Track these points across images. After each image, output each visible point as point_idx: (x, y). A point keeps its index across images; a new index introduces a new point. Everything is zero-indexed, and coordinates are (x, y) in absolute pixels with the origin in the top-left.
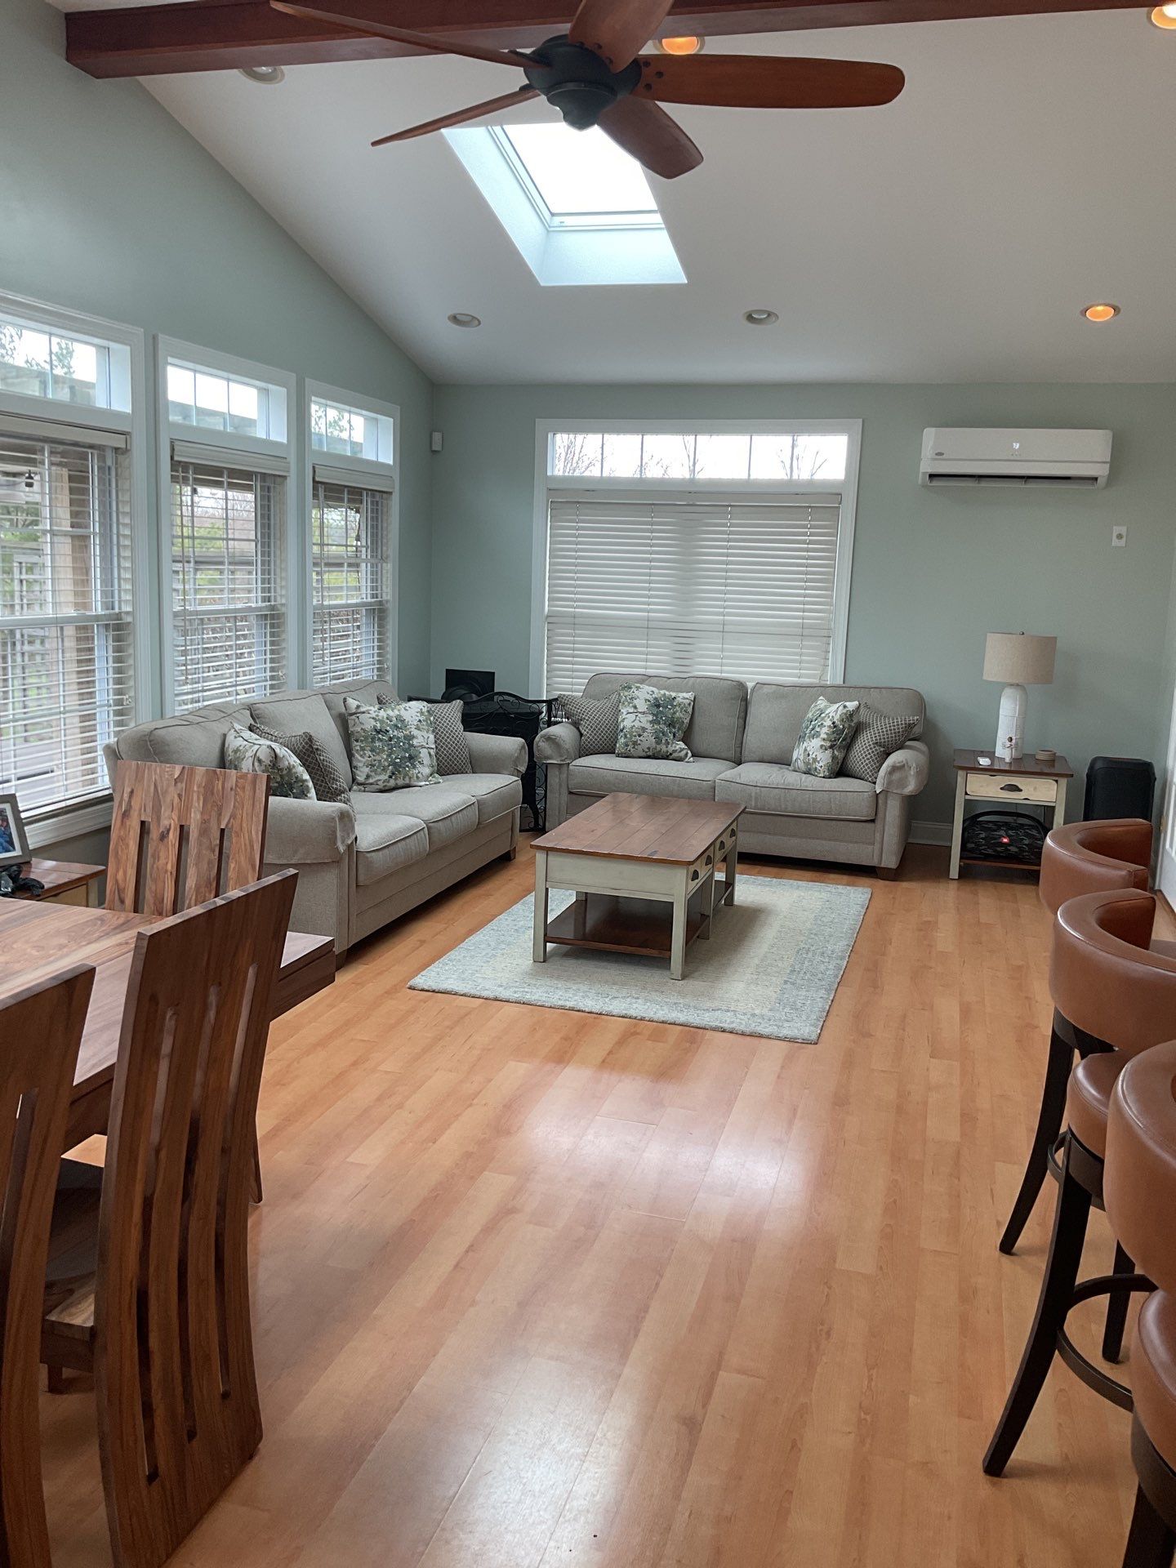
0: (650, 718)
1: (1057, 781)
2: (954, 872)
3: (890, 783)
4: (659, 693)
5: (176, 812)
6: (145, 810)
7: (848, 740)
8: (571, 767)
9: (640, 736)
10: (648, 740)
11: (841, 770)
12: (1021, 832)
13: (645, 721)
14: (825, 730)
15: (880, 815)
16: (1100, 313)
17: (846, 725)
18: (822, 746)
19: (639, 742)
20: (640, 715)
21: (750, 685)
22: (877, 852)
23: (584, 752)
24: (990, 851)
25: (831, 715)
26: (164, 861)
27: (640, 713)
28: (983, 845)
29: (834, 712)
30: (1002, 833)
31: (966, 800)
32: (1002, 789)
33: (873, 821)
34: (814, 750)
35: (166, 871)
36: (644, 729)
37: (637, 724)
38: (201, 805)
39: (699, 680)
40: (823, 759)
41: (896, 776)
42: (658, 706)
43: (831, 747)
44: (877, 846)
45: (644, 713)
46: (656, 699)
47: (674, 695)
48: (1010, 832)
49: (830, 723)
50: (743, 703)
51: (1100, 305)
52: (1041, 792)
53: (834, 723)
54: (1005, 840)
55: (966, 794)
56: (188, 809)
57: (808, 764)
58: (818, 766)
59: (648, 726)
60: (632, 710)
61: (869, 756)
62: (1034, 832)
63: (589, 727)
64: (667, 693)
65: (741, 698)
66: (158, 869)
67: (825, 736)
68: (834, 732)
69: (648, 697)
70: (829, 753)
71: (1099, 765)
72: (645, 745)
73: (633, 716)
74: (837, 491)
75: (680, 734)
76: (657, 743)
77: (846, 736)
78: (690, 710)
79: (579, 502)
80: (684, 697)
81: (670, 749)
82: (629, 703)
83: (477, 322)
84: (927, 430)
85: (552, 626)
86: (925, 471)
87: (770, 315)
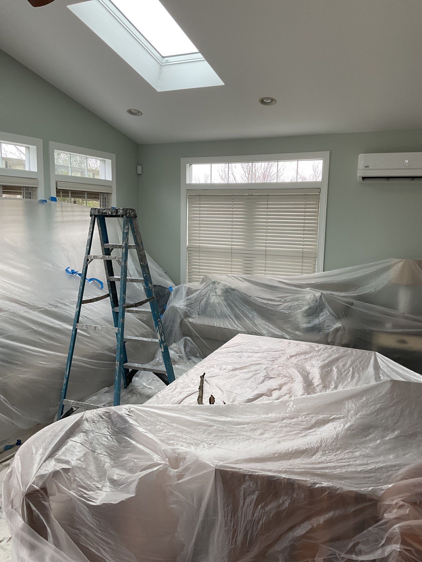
74: (318, 187)
79: (200, 195)
83: (140, 114)
84: (360, 155)
85: (190, 252)
86: (359, 175)
87: (272, 100)
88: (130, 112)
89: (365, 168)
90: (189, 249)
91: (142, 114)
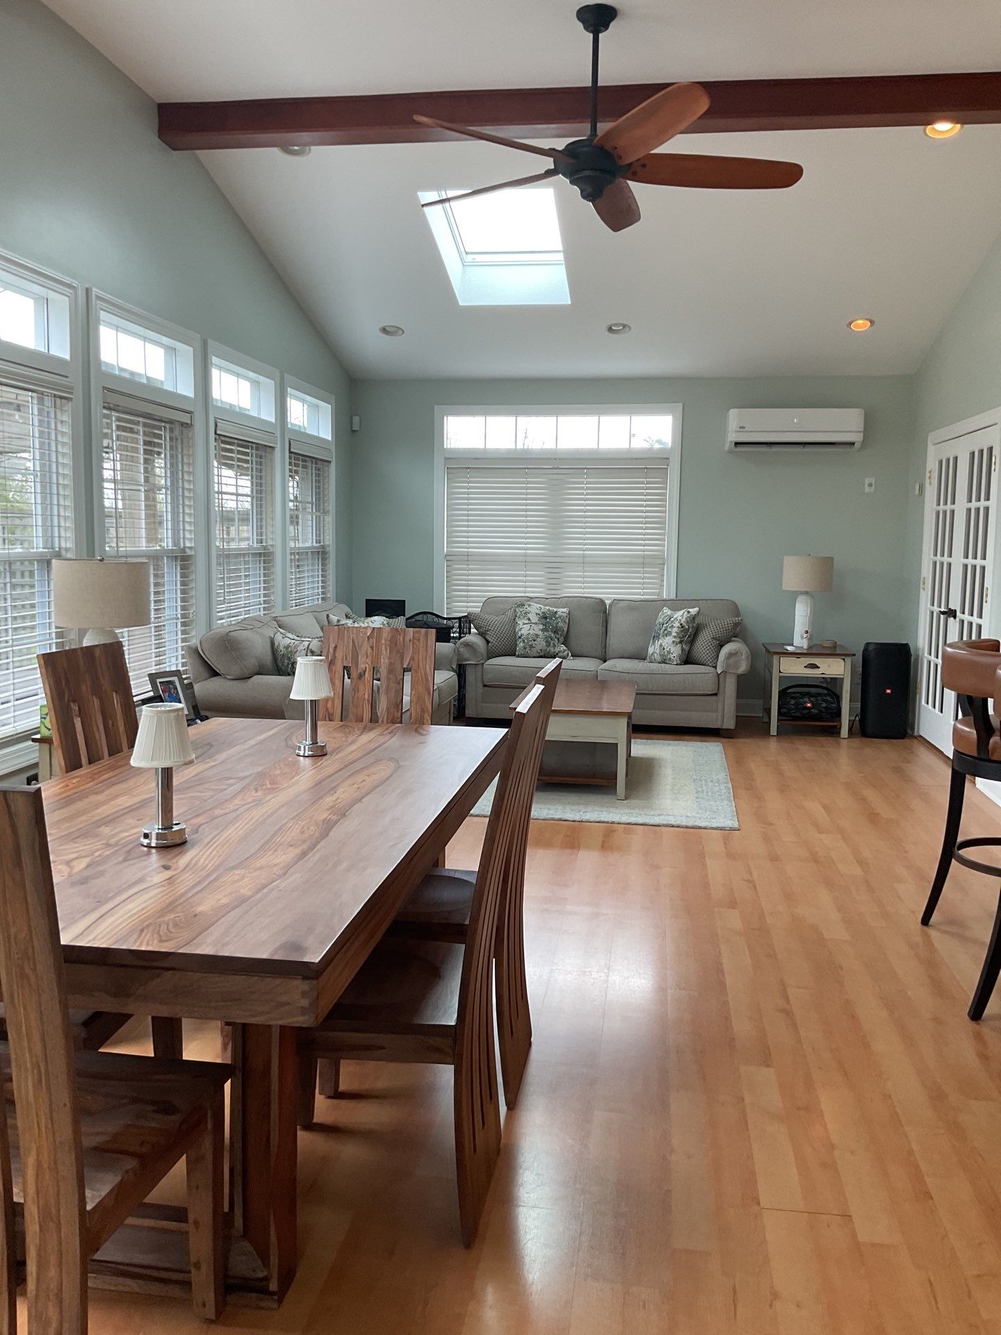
0: (541, 627)
1: (844, 659)
2: (774, 731)
3: (728, 666)
4: (545, 609)
5: (370, 658)
6: (346, 659)
7: (692, 637)
8: (485, 666)
9: (534, 641)
10: (540, 644)
11: (688, 659)
12: (819, 698)
13: (537, 629)
14: (675, 630)
15: (721, 690)
16: (861, 325)
17: (691, 626)
18: (673, 642)
19: (534, 645)
20: (533, 625)
21: (608, 602)
22: (720, 718)
23: (491, 655)
24: (798, 714)
25: (678, 618)
26: (362, 693)
27: (534, 623)
28: (793, 709)
29: (680, 616)
30: (806, 699)
31: (780, 677)
32: (805, 667)
33: (715, 695)
34: (669, 644)
35: (364, 699)
36: (537, 636)
37: (532, 632)
38: (388, 653)
39: (570, 599)
40: (675, 652)
41: (732, 661)
42: (546, 618)
43: (681, 642)
44: (720, 714)
45: (536, 624)
46: (543, 613)
47: (555, 610)
48: (812, 699)
49: (679, 625)
50: (605, 615)
51: (861, 319)
52: (833, 668)
53: (681, 624)
54: (809, 705)
55: (780, 672)
56: (379, 655)
57: (663, 655)
58: (672, 656)
59: (540, 633)
60: (527, 622)
61: (709, 648)
62: (829, 698)
63: (495, 636)
64: (551, 608)
65: (602, 612)
66: (358, 699)
67: (675, 634)
68: (682, 631)
69: (538, 612)
70: (679, 645)
71: (871, 648)
72: (538, 648)
73: (529, 626)
74: (666, 456)
75: (562, 639)
76: (548, 645)
77: (690, 634)
78: (567, 621)
79: (469, 468)
80: (563, 611)
81: (557, 650)
82: (524, 617)
83: (401, 332)
84: (732, 411)
85: (450, 563)
86: (731, 440)
87: (624, 326)
88: (384, 330)
89: (739, 430)
90: (448, 558)
91: (403, 332)
